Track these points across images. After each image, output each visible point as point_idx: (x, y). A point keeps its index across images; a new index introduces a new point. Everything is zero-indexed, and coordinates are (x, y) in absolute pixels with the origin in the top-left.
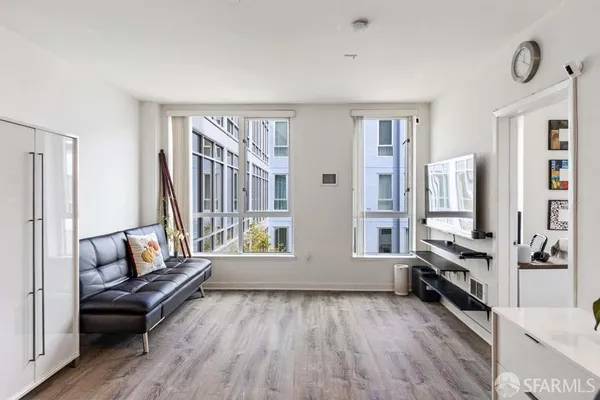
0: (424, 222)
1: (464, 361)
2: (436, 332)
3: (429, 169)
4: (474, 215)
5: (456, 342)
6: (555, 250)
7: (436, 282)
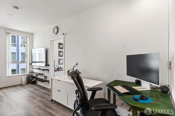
0: (31, 64)
1: (44, 93)
2: (36, 89)
3: (32, 51)
4: (45, 62)
5: (41, 90)
6: (60, 68)
7: (35, 79)
